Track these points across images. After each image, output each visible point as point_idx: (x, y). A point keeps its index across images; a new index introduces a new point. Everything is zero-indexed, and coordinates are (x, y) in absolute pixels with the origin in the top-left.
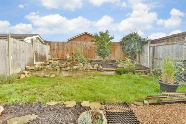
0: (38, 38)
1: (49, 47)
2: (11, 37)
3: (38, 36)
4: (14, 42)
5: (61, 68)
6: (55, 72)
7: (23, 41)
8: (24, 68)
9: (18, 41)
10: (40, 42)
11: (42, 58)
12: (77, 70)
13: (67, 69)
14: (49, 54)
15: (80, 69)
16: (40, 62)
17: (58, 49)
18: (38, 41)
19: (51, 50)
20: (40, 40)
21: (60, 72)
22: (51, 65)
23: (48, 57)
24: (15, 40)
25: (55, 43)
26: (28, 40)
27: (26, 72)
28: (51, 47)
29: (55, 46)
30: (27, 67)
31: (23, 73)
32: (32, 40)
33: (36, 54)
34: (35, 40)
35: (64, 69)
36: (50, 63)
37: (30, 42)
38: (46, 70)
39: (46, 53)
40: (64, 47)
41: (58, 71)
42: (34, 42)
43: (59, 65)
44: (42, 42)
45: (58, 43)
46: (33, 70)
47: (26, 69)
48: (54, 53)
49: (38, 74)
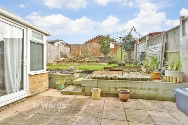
0: (62, 42)
1: (69, 48)
2: (49, 43)
3: (62, 41)
4: (50, 46)
5: (74, 60)
6: (70, 63)
7: (53, 45)
8: (54, 61)
9: (51, 45)
10: (63, 45)
11: (64, 56)
12: (83, 61)
13: (77, 61)
14: (69, 53)
15: (85, 61)
16: (63, 58)
17: (75, 50)
18: (62, 44)
19: (70, 51)
20: (63, 44)
21: (73, 63)
22: (68, 59)
23: (68, 55)
24: (50, 45)
25: (73, 45)
26: (56, 44)
27: (55, 62)
28: (70, 48)
29: (73, 48)
30: (55, 60)
31: (54, 63)
32: (58, 44)
33: (61, 53)
34: (60, 44)
35: (76, 61)
36: (68, 58)
37: (57, 45)
38: (65, 61)
39: (67, 52)
40: (79, 48)
41: (72, 62)
42: (59, 45)
43: (73, 59)
44: (64, 45)
45: (75, 45)
46: (58, 61)
47: (55, 61)
48: (72, 52)
49: (61, 64)
